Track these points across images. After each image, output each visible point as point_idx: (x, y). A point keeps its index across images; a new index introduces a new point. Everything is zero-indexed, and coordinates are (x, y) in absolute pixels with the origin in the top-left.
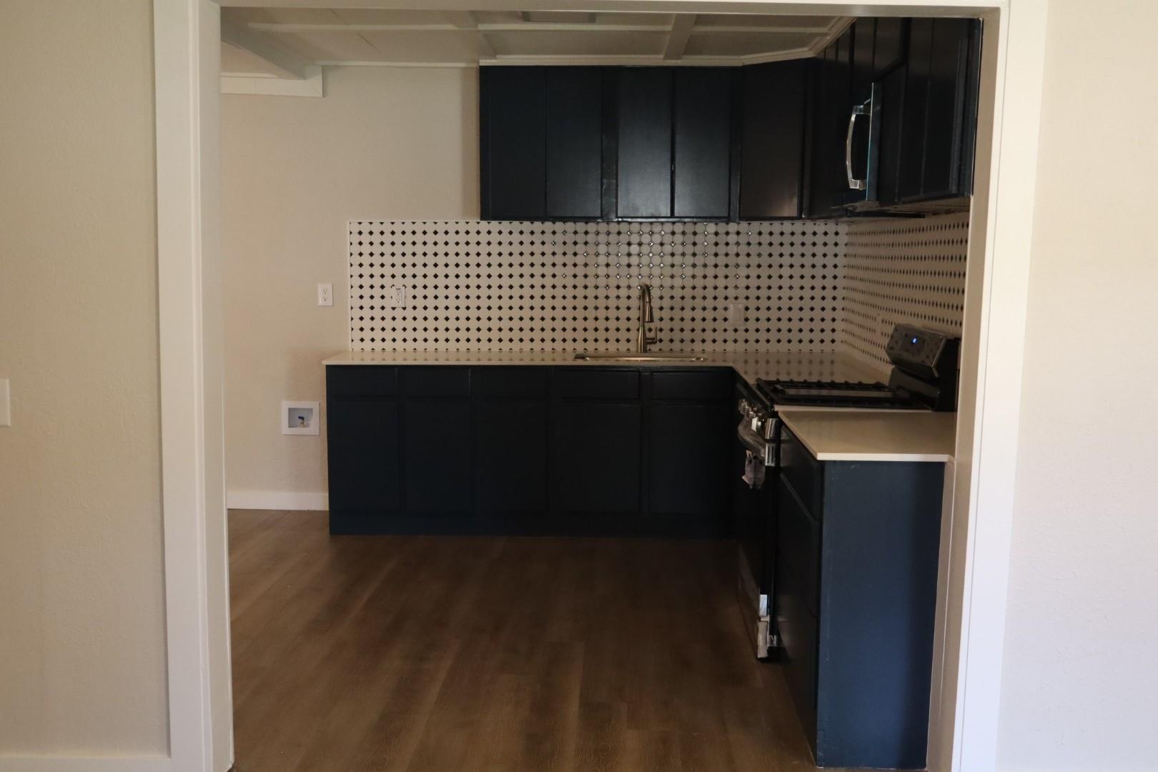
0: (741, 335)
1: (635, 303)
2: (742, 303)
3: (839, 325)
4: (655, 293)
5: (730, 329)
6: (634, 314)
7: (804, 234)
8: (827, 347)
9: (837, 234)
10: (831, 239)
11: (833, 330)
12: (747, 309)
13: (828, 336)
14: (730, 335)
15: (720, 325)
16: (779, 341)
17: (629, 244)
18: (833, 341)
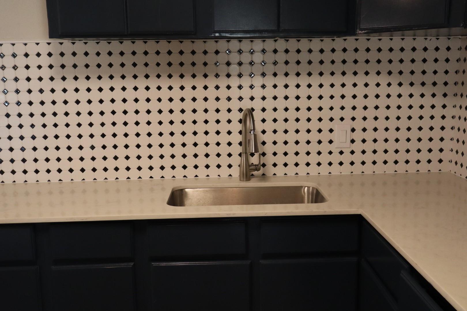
0: (347, 158)
1: (236, 127)
2: (348, 124)
3: (446, 145)
4: (258, 115)
5: (336, 152)
6: (236, 138)
7: (414, 49)
8: (435, 166)
9: (448, 49)
10: (442, 55)
11: (441, 150)
12: (353, 130)
13: (435, 156)
14: (336, 158)
15: (325, 147)
16: (385, 162)
17: (228, 64)
18: (440, 161)
